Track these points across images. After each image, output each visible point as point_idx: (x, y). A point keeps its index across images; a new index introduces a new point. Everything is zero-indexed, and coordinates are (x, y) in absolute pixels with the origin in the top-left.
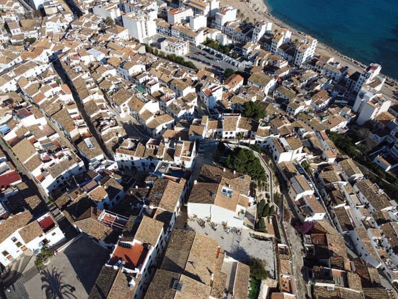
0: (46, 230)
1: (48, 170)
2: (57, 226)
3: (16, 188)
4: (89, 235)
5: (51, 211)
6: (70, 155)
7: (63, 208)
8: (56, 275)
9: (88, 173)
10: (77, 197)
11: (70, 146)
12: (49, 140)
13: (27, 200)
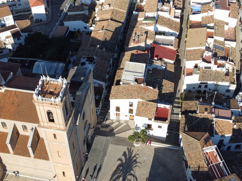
0: (157, 119)
1: (201, 69)
2: (167, 123)
3: (165, 65)
4: (184, 155)
5: (173, 107)
6: (230, 71)
7: (185, 113)
8: (135, 160)
9: (231, 100)
10: (204, 113)
11: (237, 63)
12: (223, 44)
13: (165, 82)
